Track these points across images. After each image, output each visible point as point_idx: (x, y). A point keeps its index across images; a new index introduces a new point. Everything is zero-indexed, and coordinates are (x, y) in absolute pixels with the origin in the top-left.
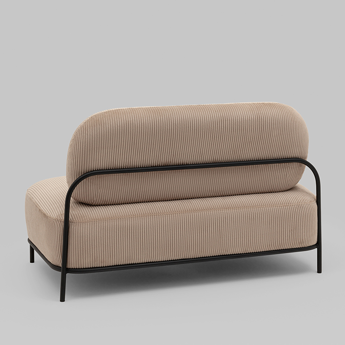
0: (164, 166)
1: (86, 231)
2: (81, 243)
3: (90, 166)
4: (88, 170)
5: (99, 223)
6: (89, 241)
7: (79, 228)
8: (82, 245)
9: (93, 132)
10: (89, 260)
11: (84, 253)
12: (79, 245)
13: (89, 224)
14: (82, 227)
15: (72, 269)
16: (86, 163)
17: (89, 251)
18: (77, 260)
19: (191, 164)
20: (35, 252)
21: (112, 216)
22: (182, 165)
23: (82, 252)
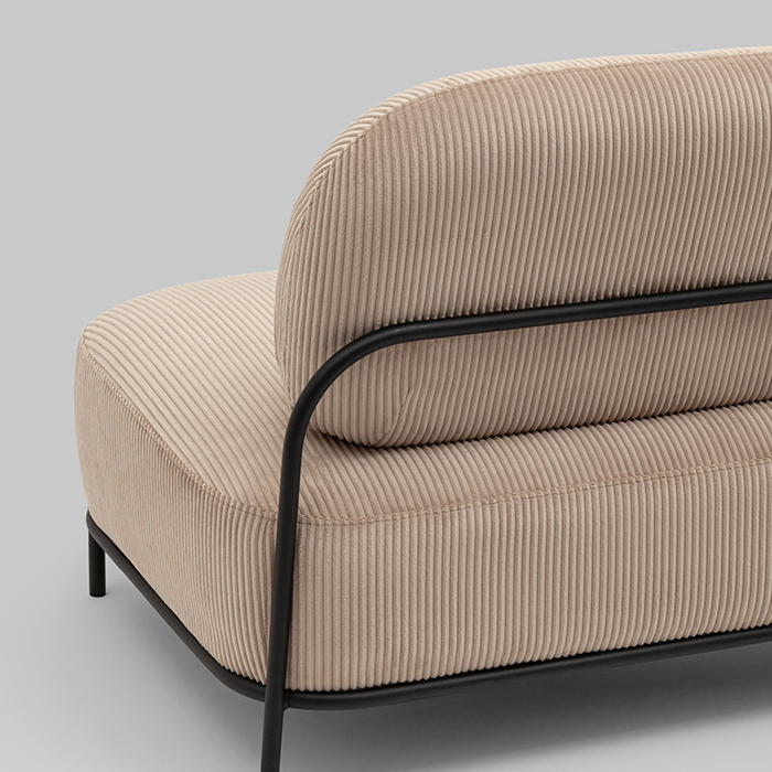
0: (652, 295)
1: (364, 556)
2: (346, 603)
3: (380, 310)
4: (370, 324)
5: (411, 523)
6: (373, 596)
7: (338, 545)
8: (347, 608)
9: (398, 179)
10: (372, 663)
11: (356, 638)
12: (337, 609)
13: (373, 529)
14: (347, 543)
15: (306, 692)
16: (364, 297)
17: (373, 629)
18: (328, 663)
19: (751, 283)
20: (109, 561)
21: (460, 494)
22: (721, 286)
23: (347, 636)
